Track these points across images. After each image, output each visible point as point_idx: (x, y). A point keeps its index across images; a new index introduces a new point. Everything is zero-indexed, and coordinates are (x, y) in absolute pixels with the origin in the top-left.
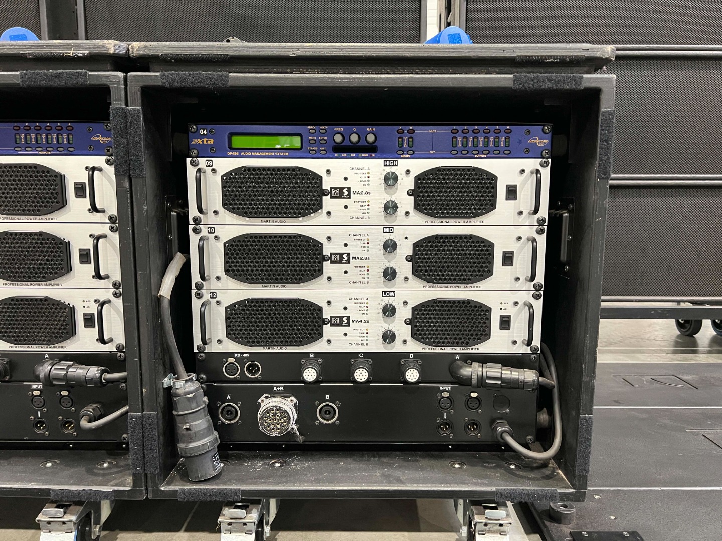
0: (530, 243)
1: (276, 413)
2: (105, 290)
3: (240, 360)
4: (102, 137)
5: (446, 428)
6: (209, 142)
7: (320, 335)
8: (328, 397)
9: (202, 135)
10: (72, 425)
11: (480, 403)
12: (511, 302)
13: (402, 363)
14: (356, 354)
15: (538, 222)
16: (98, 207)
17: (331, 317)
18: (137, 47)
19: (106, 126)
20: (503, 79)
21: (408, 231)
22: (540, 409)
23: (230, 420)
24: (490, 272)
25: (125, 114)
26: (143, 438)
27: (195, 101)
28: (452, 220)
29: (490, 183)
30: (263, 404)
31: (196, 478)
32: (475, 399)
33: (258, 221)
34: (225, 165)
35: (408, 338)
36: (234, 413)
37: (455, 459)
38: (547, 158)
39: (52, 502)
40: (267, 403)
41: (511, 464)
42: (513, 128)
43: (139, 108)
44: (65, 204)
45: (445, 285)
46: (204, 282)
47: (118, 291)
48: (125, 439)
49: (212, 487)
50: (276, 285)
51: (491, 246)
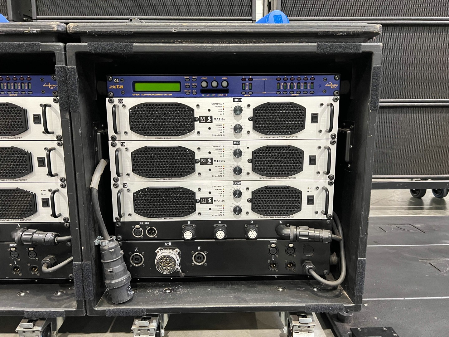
0: (327, 150)
1: (167, 260)
2: (55, 184)
3: (144, 226)
4: (50, 84)
5: (274, 266)
6: (120, 88)
7: (194, 210)
8: (199, 248)
9: (116, 83)
10: (37, 269)
11: (295, 251)
12: (314, 188)
13: (246, 227)
14: (216, 222)
15: (331, 137)
16: (49, 130)
17: (201, 198)
18: (73, 26)
19: (53, 77)
20: (310, 46)
21: (249, 144)
22: (332, 253)
23: (138, 264)
24: (301, 169)
25: (65, 71)
26: (83, 278)
27: (111, 61)
28: (277, 136)
29: (301, 112)
30: (158, 254)
31: (117, 302)
32: (292, 248)
33: (153, 138)
34: (131, 102)
35: (250, 210)
36: (140, 259)
37: (279, 285)
38: (337, 96)
39: (25, 318)
40: (161, 253)
41: (314, 288)
42: (316, 77)
43: (75, 67)
44: (27, 128)
45: (273, 177)
46: (119, 178)
47: (64, 184)
48: (71, 277)
49: (127, 307)
50: (165, 178)
51: (302, 152)
